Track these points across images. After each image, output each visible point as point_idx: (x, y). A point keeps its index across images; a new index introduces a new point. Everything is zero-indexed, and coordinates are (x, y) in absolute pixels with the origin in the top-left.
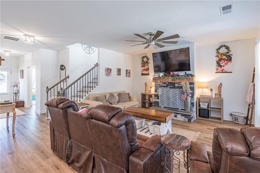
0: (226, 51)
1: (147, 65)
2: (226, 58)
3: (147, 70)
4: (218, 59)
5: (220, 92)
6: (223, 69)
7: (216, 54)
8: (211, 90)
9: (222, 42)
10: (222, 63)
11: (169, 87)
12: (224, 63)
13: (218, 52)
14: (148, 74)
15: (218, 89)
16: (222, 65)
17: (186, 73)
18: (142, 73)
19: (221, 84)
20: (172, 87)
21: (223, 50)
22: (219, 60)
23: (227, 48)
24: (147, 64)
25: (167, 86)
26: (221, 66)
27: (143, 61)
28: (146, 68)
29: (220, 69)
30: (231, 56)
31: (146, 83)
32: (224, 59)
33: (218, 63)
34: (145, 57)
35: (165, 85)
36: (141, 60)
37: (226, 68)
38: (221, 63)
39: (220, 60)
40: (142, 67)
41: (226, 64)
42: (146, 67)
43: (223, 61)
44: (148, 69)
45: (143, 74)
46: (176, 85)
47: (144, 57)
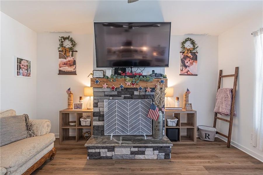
0: (192, 46)
1: (72, 56)
2: (192, 56)
3: (71, 65)
4: (182, 56)
5: (187, 101)
6: (189, 71)
7: (181, 50)
8: (178, 98)
9: (189, 34)
10: (188, 62)
11: (123, 96)
12: (189, 63)
13: (183, 47)
14: (74, 73)
15: (184, 96)
16: (187, 64)
17: (153, 71)
18: (60, 71)
19: (188, 90)
20: (129, 96)
21: (188, 45)
22: (184, 58)
23: (193, 43)
24: (71, 53)
25: (119, 95)
26: (186, 67)
27: (62, 45)
28: (69, 61)
29: (185, 70)
30: (196, 54)
31: (69, 89)
32: (189, 57)
33: (183, 61)
34: (68, 38)
35: (116, 93)
36: (59, 43)
37: (192, 69)
38: (186, 62)
39: (186, 57)
40: (60, 58)
41: (192, 64)
42: (70, 59)
43: (188, 59)
44: (74, 63)
45: (61, 73)
46: (136, 93)
47: (65, 39)
